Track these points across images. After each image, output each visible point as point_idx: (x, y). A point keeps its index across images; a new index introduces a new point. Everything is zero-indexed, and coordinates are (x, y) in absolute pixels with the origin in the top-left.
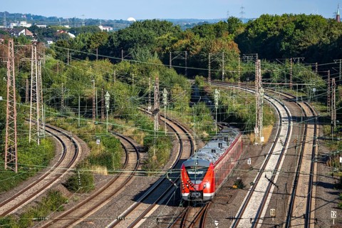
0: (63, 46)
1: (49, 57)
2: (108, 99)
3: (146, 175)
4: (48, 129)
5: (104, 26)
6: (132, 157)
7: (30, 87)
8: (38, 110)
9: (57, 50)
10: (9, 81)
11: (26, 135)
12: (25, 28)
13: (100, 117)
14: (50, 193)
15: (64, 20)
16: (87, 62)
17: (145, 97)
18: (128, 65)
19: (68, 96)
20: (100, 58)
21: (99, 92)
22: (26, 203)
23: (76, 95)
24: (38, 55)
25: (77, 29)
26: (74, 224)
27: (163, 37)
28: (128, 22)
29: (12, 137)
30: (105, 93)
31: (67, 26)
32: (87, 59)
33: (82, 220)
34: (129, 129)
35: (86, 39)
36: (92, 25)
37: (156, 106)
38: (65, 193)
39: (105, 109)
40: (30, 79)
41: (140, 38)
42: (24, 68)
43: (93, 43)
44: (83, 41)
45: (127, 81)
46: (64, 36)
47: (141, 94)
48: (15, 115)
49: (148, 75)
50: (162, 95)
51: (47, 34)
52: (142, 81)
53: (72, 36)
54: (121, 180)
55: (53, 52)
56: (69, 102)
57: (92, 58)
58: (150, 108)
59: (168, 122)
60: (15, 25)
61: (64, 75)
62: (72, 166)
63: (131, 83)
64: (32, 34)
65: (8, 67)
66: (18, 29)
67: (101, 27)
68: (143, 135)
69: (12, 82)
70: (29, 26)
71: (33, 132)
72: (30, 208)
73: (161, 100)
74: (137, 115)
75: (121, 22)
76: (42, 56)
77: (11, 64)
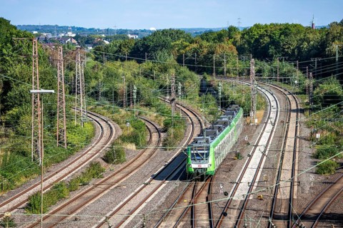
0: (100, 50)
1: (89, 59)
2: (135, 91)
3: (166, 150)
4: (89, 115)
5: (131, 34)
6: (155, 137)
7: (75, 83)
8: (81, 100)
9: (95, 53)
10: (59, 78)
11: (72, 120)
12: (71, 37)
13: (129, 105)
14: (91, 164)
15: (101, 31)
16: (118, 63)
17: (164, 89)
18: (151, 64)
19: (105, 89)
20: (129, 59)
21: (128, 86)
22: (74, 172)
23: (111, 89)
24: (81, 58)
25: (111, 38)
26: (111, 188)
27: (178, 42)
28: (150, 31)
29: (62, 121)
30: (133, 87)
31: (103, 35)
32: (119, 60)
33: (117, 185)
34: (151, 114)
35: (118, 45)
36: (122, 34)
37: (173, 96)
38: (103, 164)
39: (133, 98)
40: (75, 76)
41: (160, 44)
42: (70, 68)
43: (123, 48)
44: (116, 46)
46: (100, 43)
47: (161, 87)
48: (64, 104)
49: (166, 71)
50: (177, 87)
51: (88, 41)
52: (162, 76)
53: (107, 42)
54: (147, 153)
55: (93, 55)
56: (106, 94)
57: (123, 60)
58: (168, 97)
59: (183, 109)
60: (63, 35)
61: (101, 73)
62: (109, 143)
63: (153, 79)
64: (76, 42)
65: (58, 67)
66: (66, 38)
67: (130, 36)
68: (163, 118)
69: (61, 79)
70: (74, 35)
71: (77, 118)
72: (76, 176)
73: (177, 91)
74: (158, 103)
75: (145, 31)
76: (84, 59)
77: (61, 65)
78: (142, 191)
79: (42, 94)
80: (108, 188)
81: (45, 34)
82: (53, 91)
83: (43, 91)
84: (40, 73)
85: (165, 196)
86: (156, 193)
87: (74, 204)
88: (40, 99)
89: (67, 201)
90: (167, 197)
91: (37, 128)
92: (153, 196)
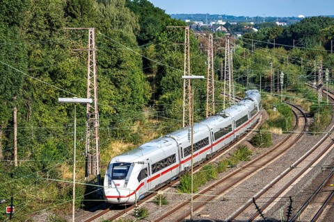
0: (249, 38)
1: (239, 46)
2: (282, 77)
3: (312, 134)
4: (237, 100)
5: (280, 22)
6: (301, 122)
7: (224, 69)
8: (230, 86)
9: (244, 40)
10: (209, 64)
11: (221, 105)
12: (221, 25)
13: (276, 91)
14: (239, 147)
15: (250, 18)
16: (267, 50)
17: (311, 75)
18: (299, 51)
19: (253, 75)
20: (277, 46)
21: (276, 73)
22: (222, 155)
23: (258, 74)
24: (231, 45)
25: (259, 25)
26: (258, 171)
27: (326, 29)
28: (299, 19)
29: (211, 106)
30: (280, 73)
31: (252, 23)
32: (267, 47)
33: (263, 167)
34: (299, 100)
35: (266, 32)
36: (271, 21)
37: (320, 82)
38: (250, 147)
39: (280, 84)
40: (224, 62)
41: (308, 31)
42: (220, 55)
43: (271, 35)
44: (264, 33)
45: (298, 63)
46: (250, 30)
47: (308, 73)
48: (213, 90)
49: (314, 58)
50: (324, 73)
51: (237, 29)
52: (309, 63)
53: (256, 30)
54: (293, 138)
55: (242, 42)
56: (253, 80)
57: (271, 47)
58: (315, 83)
59: (330, 94)
60: (214, 23)
61: (249, 60)
62: (256, 127)
63: (300, 65)
64: (225, 29)
65: (209, 54)
66: (216, 26)
67: (278, 23)
68: (310, 104)
69: (211, 66)
70: (224, 23)
71: (226, 103)
72: (225, 158)
73: (324, 77)
74: (305, 89)
75: (293, 18)
76: (233, 46)
77: (211, 52)
78: (288, 175)
79: (192, 80)
80: (255, 170)
81: (197, 23)
82: (203, 77)
83: (194, 77)
84: (192, 60)
85: (311, 180)
86: (302, 176)
87: (222, 185)
88: (191, 85)
89: (216, 182)
90: (313, 181)
91: (187, 112)
92: (299, 179)
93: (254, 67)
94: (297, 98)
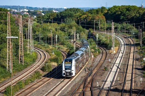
0: (40, 18)
1: (35, 22)
2: (56, 37)
4: (34, 49)
5: (55, 10)
7: (28, 33)
8: (31, 42)
9: (38, 19)
10: (20, 31)
11: (26, 51)
12: (26, 12)
13: (54, 44)
14: (35, 72)
15: (40, 8)
16: (49, 24)
17: (70, 37)
18: (64, 25)
19: (42, 36)
20: (54, 22)
21: (53, 35)
22: (27, 76)
23: (45, 36)
24: (31, 21)
25: (45, 12)
26: (45, 84)
27: (77, 14)
28: (64, 9)
29: (22, 52)
30: (56, 35)
31: (41, 11)
32: (49, 22)
33: (48, 82)
34: (65, 48)
35: (48, 15)
36: (50, 10)
37: (75, 40)
38: (41, 72)
39: (55, 41)
40: (28, 30)
41: (68, 15)
42: (25, 26)
43: (51, 17)
46: (40, 14)
47: (69, 35)
48: (23, 44)
49: (71, 28)
50: (77, 36)
51: (34, 13)
52: (69, 30)
53: (43, 14)
55: (36, 20)
56: (42, 39)
57: (51, 22)
58: (72, 40)
59: (79, 46)
60: (22, 10)
61: (40, 29)
62: (44, 62)
63: (65, 31)
64: (28, 14)
65: (20, 26)
66: (23, 12)
69: (21, 32)
70: (27, 11)
71: (29, 50)
72: (28, 78)
73: (76, 37)
74: (67, 43)
75: (61, 9)
76: (32, 22)
77: (21, 25)
78: (60, 85)
79: (12, 39)
80: (44, 83)
81: (13, 10)
82: (17, 37)
83: (12, 37)
84: (11, 28)
85: (70, 88)
86: (66, 86)
87: (27, 91)
88: (11, 41)
89: (24, 90)
90: (72, 88)
91: (9, 55)
92: (65, 87)
93: (43, 32)
94: (64, 48)
